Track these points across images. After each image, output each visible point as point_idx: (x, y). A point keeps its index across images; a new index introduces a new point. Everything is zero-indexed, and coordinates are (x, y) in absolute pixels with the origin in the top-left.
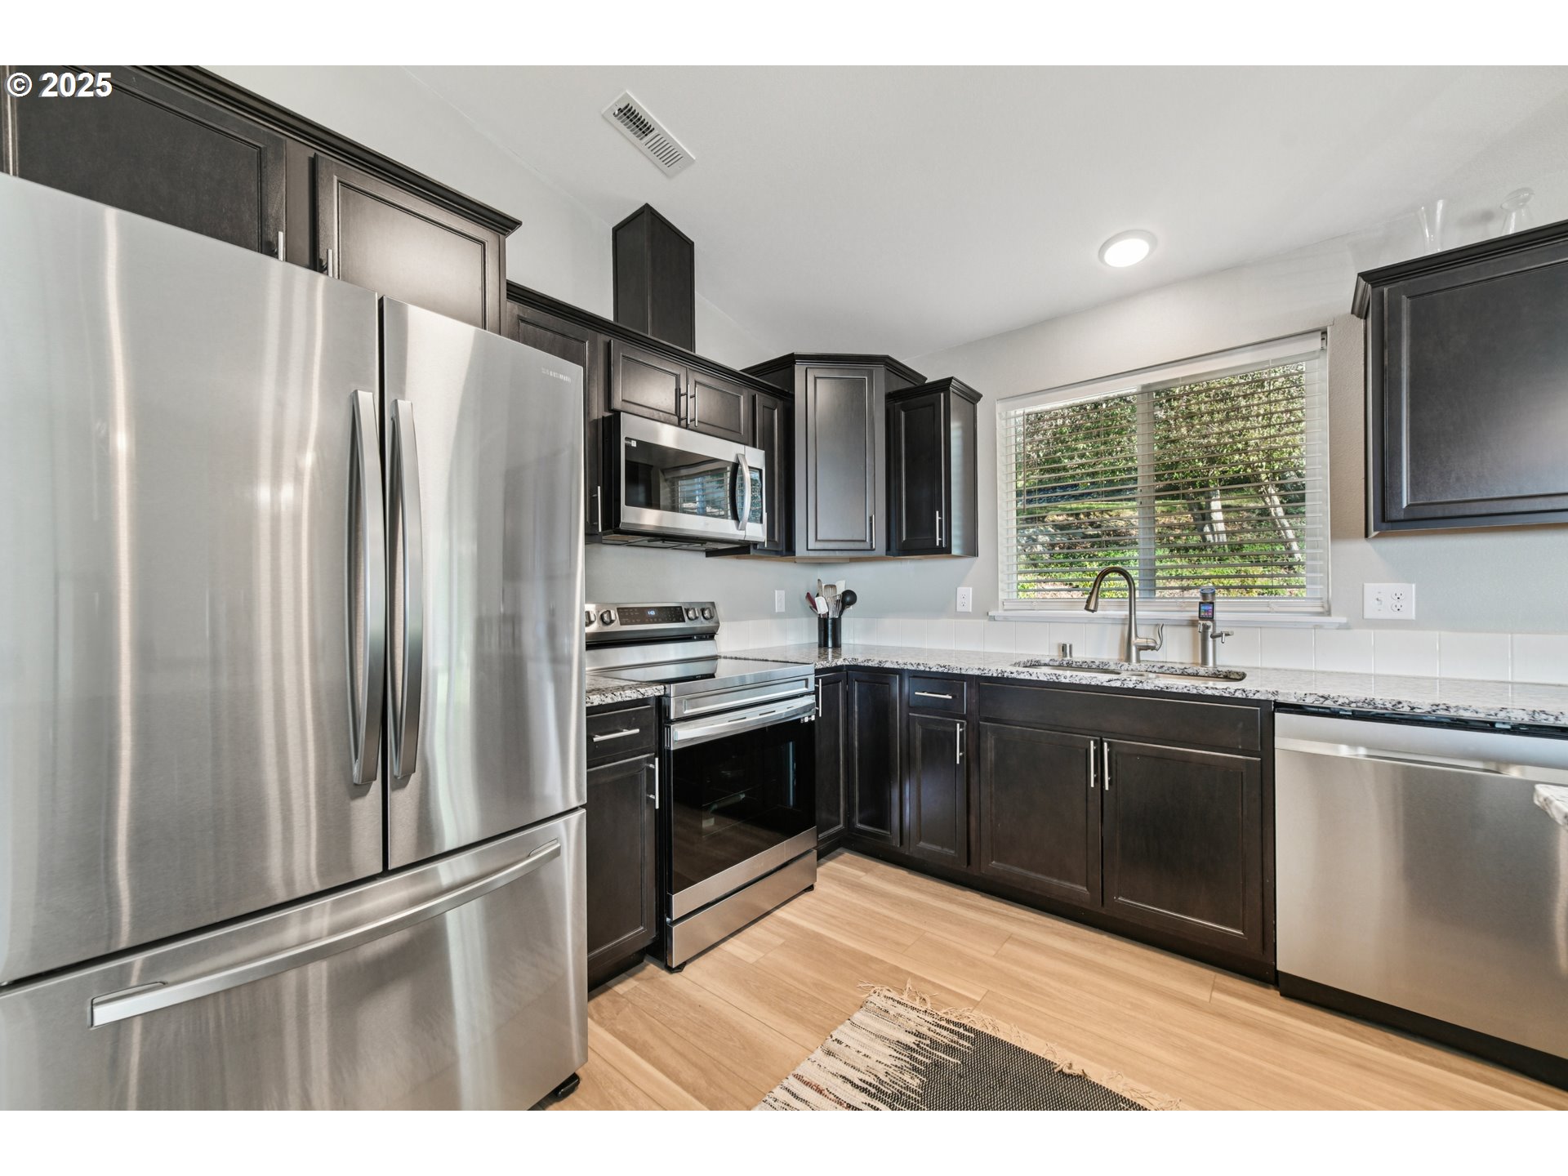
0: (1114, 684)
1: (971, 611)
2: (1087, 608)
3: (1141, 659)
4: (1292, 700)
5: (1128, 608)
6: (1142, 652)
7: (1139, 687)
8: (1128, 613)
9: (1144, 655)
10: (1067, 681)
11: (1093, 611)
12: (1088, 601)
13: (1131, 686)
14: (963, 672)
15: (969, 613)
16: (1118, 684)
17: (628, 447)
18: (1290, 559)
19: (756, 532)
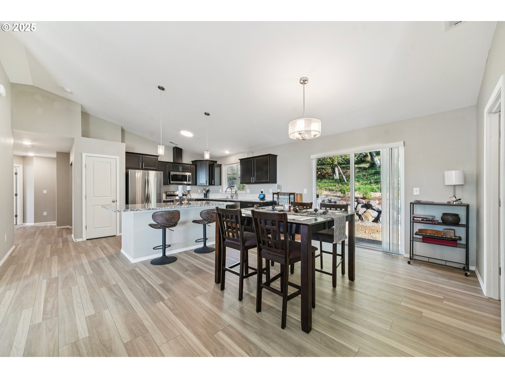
17: (171, 175)
19: (190, 183)
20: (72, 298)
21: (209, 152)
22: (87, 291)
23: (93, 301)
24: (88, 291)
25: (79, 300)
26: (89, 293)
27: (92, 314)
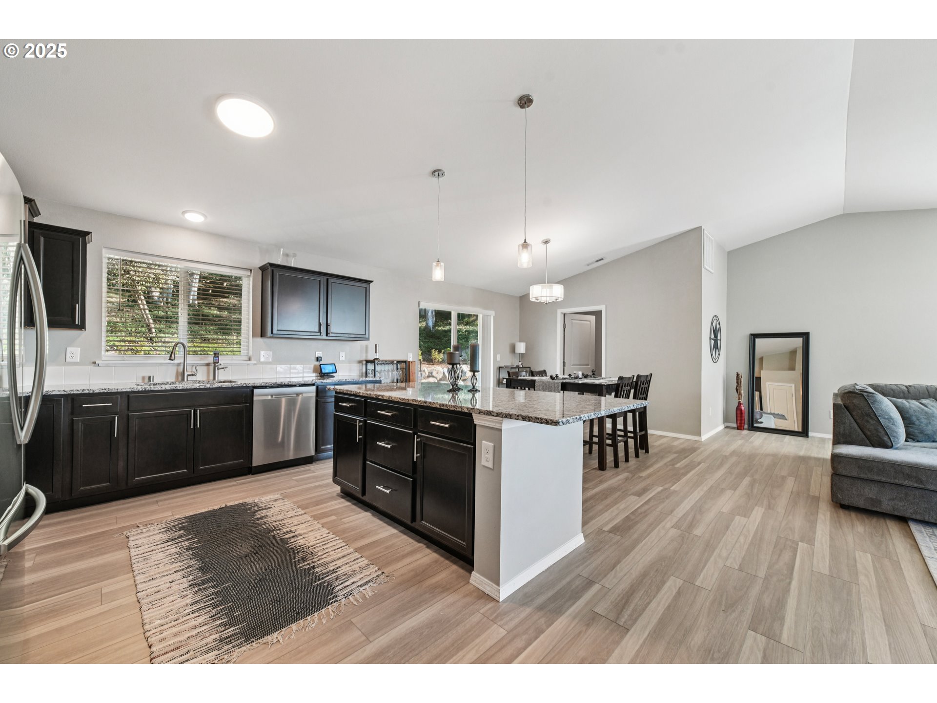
0: (201, 387)
1: (79, 361)
2: (170, 359)
3: (189, 380)
4: (259, 385)
5: (183, 359)
6: (189, 377)
7: (211, 387)
8: (183, 361)
9: (190, 378)
10: (181, 388)
11: (172, 360)
12: (171, 356)
13: (208, 387)
14: (119, 391)
15: (78, 362)
16: (203, 387)
18: (151, 335)
20: (748, 548)
21: (442, 264)
22: (721, 544)
23: (727, 528)
24: (719, 543)
25: (742, 539)
26: (721, 540)
27: (739, 517)
